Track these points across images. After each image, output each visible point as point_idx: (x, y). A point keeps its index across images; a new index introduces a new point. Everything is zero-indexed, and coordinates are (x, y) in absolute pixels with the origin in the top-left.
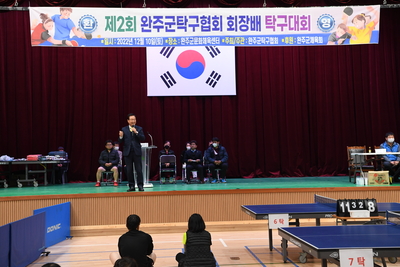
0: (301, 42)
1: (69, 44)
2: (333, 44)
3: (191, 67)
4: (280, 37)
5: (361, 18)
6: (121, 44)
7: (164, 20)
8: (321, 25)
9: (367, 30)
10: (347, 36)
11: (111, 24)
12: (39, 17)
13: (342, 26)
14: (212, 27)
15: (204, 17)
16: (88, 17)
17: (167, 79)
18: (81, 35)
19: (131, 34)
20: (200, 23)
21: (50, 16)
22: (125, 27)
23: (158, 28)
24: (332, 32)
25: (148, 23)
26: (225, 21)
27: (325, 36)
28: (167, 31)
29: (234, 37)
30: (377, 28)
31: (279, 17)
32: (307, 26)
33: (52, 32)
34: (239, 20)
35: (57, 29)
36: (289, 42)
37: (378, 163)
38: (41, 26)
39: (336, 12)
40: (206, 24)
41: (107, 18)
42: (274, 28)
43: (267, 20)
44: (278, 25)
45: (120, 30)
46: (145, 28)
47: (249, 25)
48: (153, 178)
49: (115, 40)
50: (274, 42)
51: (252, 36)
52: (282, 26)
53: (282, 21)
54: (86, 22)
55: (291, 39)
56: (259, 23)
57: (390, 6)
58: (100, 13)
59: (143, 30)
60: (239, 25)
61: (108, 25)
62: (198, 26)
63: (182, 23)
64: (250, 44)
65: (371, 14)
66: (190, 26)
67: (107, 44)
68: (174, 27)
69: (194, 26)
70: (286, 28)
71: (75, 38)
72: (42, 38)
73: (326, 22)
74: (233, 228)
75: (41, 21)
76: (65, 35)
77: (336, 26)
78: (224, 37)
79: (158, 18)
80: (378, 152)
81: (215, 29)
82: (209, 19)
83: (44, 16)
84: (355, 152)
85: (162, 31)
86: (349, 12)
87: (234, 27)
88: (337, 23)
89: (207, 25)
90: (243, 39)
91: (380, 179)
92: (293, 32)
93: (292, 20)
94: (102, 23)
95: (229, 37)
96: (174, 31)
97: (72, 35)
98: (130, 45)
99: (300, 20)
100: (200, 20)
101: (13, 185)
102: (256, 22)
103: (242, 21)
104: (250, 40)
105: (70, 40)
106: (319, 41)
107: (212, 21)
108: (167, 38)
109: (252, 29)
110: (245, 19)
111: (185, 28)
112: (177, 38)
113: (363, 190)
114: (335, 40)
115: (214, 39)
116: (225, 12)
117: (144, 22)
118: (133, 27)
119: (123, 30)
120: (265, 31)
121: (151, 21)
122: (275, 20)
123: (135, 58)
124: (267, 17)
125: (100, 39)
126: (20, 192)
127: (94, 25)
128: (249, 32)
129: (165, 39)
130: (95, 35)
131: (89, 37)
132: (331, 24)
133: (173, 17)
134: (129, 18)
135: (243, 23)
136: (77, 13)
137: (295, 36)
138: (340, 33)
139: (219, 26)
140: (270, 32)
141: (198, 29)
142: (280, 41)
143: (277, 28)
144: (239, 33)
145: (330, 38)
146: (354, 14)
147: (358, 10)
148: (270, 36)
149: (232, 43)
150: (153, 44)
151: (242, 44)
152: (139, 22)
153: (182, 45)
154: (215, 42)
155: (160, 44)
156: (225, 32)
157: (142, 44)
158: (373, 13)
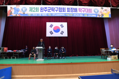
0: (89, 16)
1: (18, 15)
2: (99, 17)
5: (106, 10)
6: (34, 15)
7: (48, 9)
8: (95, 11)
9: (108, 14)
10: (103, 15)
11: (31, 10)
13: (101, 12)
14: (62, 11)
15: (60, 8)
16: (24, 8)
18: (22, 13)
19: (37, 13)
20: (58, 10)
21: (13, 8)
22: (35, 10)
23: (46, 11)
24: (98, 14)
25: (42, 9)
26: (66, 9)
27: (96, 15)
28: (48, 11)
29: (69, 14)
30: (110, 13)
32: (91, 12)
34: (71, 9)
35: (15, 11)
36: (86, 16)
38: (10, 10)
39: (99, 8)
41: (30, 8)
43: (79, 9)
45: (34, 11)
47: (74, 10)
49: (32, 14)
50: (81, 16)
51: (75, 14)
52: (84, 11)
53: (84, 10)
54: (24, 9)
55: (87, 15)
56: (77, 10)
57: (113, 8)
58: (28, 7)
59: (41, 11)
61: (30, 10)
63: (53, 10)
65: (108, 9)
66: (55, 10)
67: (29, 15)
69: (57, 10)
70: (85, 12)
71: (20, 14)
72: (10, 14)
76: (17, 13)
77: (99, 12)
78: (66, 14)
79: (46, 8)
83: (11, 8)
85: (47, 12)
87: (69, 11)
88: (99, 11)
89: (61, 10)
90: (72, 15)
93: (87, 10)
94: (28, 9)
95: (68, 14)
96: (50, 12)
97: (19, 13)
98: (37, 16)
99: (89, 10)
100: (59, 9)
101: (10, 58)
104: (74, 15)
105: (18, 14)
106: (95, 16)
107: (62, 9)
108: (48, 14)
109: (75, 12)
112: (51, 14)
114: (99, 16)
116: (66, 7)
117: (41, 9)
118: (38, 10)
119: (35, 11)
120: (78, 12)
121: (43, 9)
122: (81, 9)
124: (79, 8)
127: (26, 10)
128: (74, 13)
129: (47, 14)
130: (26, 13)
131: (24, 13)
132: (98, 11)
133: (50, 8)
134: (37, 8)
136: (21, 7)
137: (88, 14)
138: (100, 14)
139: (64, 11)
140: (80, 13)
141: (58, 11)
142: (83, 15)
143: (82, 12)
144: (71, 12)
146: (104, 9)
147: (105, 8)
148: (80, 14)
149: (69, 15)
150: (44, 15)
151: (72, 16)
152: (40, 9)
153: (53, 16)
154: (63, 15)
155: (46, 15)
156: (66, 12)
157: (40, 15)
158: (109, 9)
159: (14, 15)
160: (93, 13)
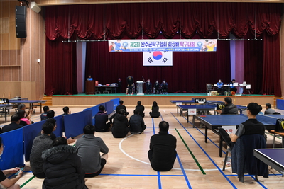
0: (192, 50)
2: (202, 51)
3: (158, 56)
5: (211, 43)
6: (135, 51)
7: (149, 43)
9: (213, 47)
10: (206, 49)
13: (205, 45)
15: (161, 42)
16: (125, 42)
17: (150, 60)
18: (123, 48)
19: (138, 48)
22: (136, 45)
23: (147, 45)
24: (201, 47)
25: (143, 44)
26: (168, 43)
27: (199, 49)
28: (149, 46)
31: (185, 42)
32: (194, 45)
33: (115, 47)
34: (172, 43)
36: (188, 50)
37: (215, 89)
38: (112, 45)
39: (203, 41)
40: (161, 44)
41: (131, 43)
44: (184, 45)
47: (175, 45)
48: (144, 92)
49: (133, 49)
50: (183, 50)
54: (125, 44)
57: (220, 39)
58: (129, 41)
59: (142, 46)
60: (172, 45)
61: (131, 45)
63: (154, 44)
66: (156, 45)
67: (131, 51)
69: (158, 45)
72: (112, 49)
73: (199, 44)
74: (168, 108)
76: (119, 48)
77: (203, 45)
78: (168, 48)
79: (147, 42)
80: (215, 85)
81: (164, 46)
83: (112, 43)
84: (208, 85)
86: (207, 41)
87: (170, 45)
91: (214, 94)
93: (189, 43)
94: (129, 44)
96: (151, 46)
98: (138, 51)
99: (192, 43)
101: (102, 93)
102: (177, 44)
106: (197, 50)
107: (163, 43)
110: (174, 43)
113: (209, 97)
116: (167, 41)
118: (139, 45)
120: (180, 46)
122: (183, 43)
123: (139, 55)
124: (181, 42)
125: (129, 49)
126: (104, 95)
127: (127, 45)
128: (175, 47)
129: (148, 49)
130: (127, 48)
132: (201, 45)
133: (151, 42)
134: (138, 42)
136: (122, 41)
137: (190, 48)
138: (204, 48)
139: (166, 45)
142: (185, 50)
144: (172, 47)
145: (201, 49)
147: (210, 40)
148: (182, 48)
150: (145, 50)
152: (141, 44)
154: (164, 50)
158: (215, 41)
159: (116, 50)
160: (196, 46)
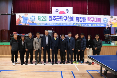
0: (98, 26)
1: (27, 25)
4: (92, 24)
5: (115, 19)
6: (42, 25)
7: (56, 18)
8: (104, 21)
12: (18, 16)
13: (110, 22)
14: (71, 20)
15: (69, 17)
16: (33, 16)
18: (31, 22)
19: (46, 22)
21: (22, 16)
22: (44, 19)
23: (54, 20)
24: (107, 23)
25: (51, 18)
26: (75, 18)
27: (105, 24)
28: (57, 21)
29: (78, 23)
31: (92, 18)
32: (100, 21)
33: (22, 21)
34: (79, 18)
35: (23, 20)
36: (94, 26)
38: (19, 19)
39: (108, 17)
41: (39, 17)
42: (90, 21)
43: (88, 19)
44: (91, 20)
45: (42, 20)
46: (50, 20)
47: (83, 20)
49: (41, 23)
50: (90, 26)
52: (93, 20)
54: (32, 18)
55: (95, 25)
56: (86, 19)
58: (36, 15)
59: (49, 21)
60: (79, 20)
61: (39, 19)
62: (67, 19)
64: (83, 26)
66: (64, 19)
67: (38, 25)
68: (59, 20)
69: (65, 20)
70: (94, 21)
71: (29, 23)
72: (19, 23)
73: (105, 20)
75: (19, 18)
76: (26, 22)
78: (75, 23)
79: (54, 17)
81: (72, 21)
82: (70, 17)
83: (20, 16)
86: (112, 17)
87: (78, 20)
88: (109, 20)
89: (70, 19)
90: (81, 24)
92: (96, 23)
93: (96, 19)
94: (37, 18)
95: (76, 23)
96: (59, 21)
98: (45, 25)
99: (98, 19)
100: (67, 18)
102: (85, 19)
103: (80, 18)
104: (83, 24)
105: (27, 23)
107: (71, 18)
108: (57, 23)
109: (84, 21)
110: (81, 18)
111: (63, 20)
112: (60, 23)
114: (108, 26)
115: (71, 24)
116: (75, 16)
118: (46, 20)
119: (43, 21)
120: (87, 22)
121: (52, 18)
122: (90, 19)
124: (88, 18)
125: (36, 23)
127: (34, 19)
128: (83, 22)
129: (56, 23)
130: (34, 22)
131: (33, 22)
132: (107, 21)
133: (59, 17)
134: (45, 17)
135: (81, 19)
136: (29, 15)
137: (96, 24)
138: (109, 24)
139: (73, 20)
140: (89, 22)
141: (67, 21)
143: (91, 21)
144: (79, 22)
145: (106, 25)
146: (113, 18)
148: (89, 24)
149: (77, 25)
150: (52, 25)
151: (80, 26)
152: (48, 18)
153: (62, 25)
154: (72, 25)
155: (54, 25)
156: (75, 22)
157: (49, 25)
159: (23, 24)
160: (102, 22)
